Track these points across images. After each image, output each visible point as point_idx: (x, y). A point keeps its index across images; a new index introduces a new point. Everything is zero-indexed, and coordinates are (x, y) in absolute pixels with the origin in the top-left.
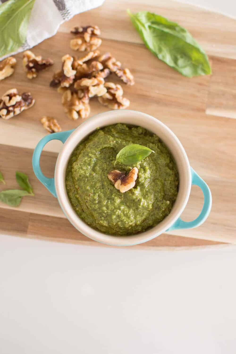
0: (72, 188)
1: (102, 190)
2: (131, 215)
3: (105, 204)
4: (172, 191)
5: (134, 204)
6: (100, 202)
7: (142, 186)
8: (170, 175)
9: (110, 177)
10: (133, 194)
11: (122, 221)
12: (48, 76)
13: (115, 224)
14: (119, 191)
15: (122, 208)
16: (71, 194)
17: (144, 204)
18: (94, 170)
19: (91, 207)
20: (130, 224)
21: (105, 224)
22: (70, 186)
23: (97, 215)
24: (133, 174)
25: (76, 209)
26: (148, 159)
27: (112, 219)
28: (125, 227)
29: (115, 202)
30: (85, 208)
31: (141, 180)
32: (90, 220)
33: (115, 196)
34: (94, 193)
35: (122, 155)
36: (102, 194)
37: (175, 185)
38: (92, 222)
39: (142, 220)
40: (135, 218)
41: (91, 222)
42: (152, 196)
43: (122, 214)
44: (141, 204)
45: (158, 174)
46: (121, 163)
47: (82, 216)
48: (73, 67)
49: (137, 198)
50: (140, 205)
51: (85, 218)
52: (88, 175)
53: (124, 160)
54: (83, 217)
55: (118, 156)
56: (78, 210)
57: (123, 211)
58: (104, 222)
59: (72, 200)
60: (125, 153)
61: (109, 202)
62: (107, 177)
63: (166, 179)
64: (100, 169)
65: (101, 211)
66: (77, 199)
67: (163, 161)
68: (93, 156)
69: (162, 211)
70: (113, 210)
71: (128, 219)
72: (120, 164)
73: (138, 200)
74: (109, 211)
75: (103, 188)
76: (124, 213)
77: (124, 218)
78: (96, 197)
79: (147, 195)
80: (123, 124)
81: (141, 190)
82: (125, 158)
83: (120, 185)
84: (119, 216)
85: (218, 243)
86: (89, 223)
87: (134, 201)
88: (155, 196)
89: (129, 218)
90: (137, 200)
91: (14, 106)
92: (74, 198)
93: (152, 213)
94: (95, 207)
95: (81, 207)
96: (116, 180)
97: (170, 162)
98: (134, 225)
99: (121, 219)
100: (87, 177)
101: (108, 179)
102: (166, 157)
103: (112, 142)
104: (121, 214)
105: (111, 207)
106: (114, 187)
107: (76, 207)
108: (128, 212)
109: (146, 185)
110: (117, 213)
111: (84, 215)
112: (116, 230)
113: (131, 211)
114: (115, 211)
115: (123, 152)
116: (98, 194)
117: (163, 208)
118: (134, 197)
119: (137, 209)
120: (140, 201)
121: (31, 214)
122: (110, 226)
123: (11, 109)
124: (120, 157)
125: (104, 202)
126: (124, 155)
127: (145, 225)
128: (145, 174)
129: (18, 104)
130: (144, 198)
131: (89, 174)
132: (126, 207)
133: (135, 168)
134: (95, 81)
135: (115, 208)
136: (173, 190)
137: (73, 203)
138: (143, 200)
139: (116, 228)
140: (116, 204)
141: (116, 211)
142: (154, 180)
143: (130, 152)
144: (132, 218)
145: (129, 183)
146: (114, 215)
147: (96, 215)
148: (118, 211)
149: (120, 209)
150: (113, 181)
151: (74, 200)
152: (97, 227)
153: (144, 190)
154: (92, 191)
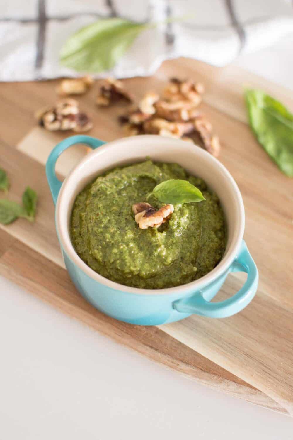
0: (81, 204)
1: (117, 217)
2: (139, 259)
3: (112, 231)
4: (207, 262)
5: (149, 247)
6: (106, 227)
7: (171, 233)
8: (212, 241)
9: (135, 207)
10: (154, 235)
11: (123, 260)
13: (112, 261)
14: (137, 225)
15: (131, 245)
16: (76, 211)
17: (161, 251)
18: (119, 193)
19: (92, 229)
20: (132, 268)
21: (98, 257)
22: (80, 202)
23: (96, 241)
24: (165, 209)
25: (73, 230)
26: (193, 209)
27: (111, 253)
28: (123, 271)
29: (126, 234)
30: (84, 230)
31: (173, 224)
32: (82, 250)
33: (129, 229)
34: (105, 215)
35: (162, 191)
36: (113, 220)
37: (215, 258)
38: (85, 252)
39: (151, 272)
40: (142, 265)
42: (177, 251)
43: (128, 251)
44: (159, 250)
45: (198, 232)
46: (157, 198)
47: (76, 241)
48: (155, 105)
49: (156, 242)
50: (156, 250)
51: (78, 244)
52: (108, 193)
53: (162, 196)
54: (77, 243)
55: (157, 188)
56: (75, 232)
57: (130, 250)
58: (99, 253)
59: (73, 218)
60: (168, 189)
61: (118, 232)
62: (132, 207)
63: (205, 243)
64: (127, 195)
65: (101, 238)
66: (81, 217)
67: (212, 220)
68: (126, 178)
69: (182, 275)
70: (119, 243)
71: (131, 262)
72: (155, 198)
73: (157, 245)
74: (112, 242)
75: (119, 216)
76: (130, 252)
77: (128, 259)
78: (105, 220)
79: (172, 246)
81: (167, 238)
82: (165, 195)
83: (142, 216)
84: (122, 252)
86: (79, 252)
87: (151, 244)
88: (181, 252)
89: (134, 260)
90: (154, 244)
91: (65, 117)
92: (78, 216)
93: (167, 273)
94: (97, 230)
95: (80, 230)
96: (139, 211)
97: (220, 230)
98: (137, 273)
99: (123, 256)
100: (106, 195)
102: (218, 220)
103: (157, 173)
104: (125, 251)
105: (117, 238)
106: (134, 219)
107: (74, 228)
108: (136, 252)
109: (177, 234)
110: (122, 247)
111: (79, 240)
112: (109, 273)
113: (141, 254)
114: (120, 244)
115: (165, 187)
116: (108, 218)
117: (184, 271)
118: (153, 239)
119: (151, 254)
120: (158, 246)
122: (104, 262)
123: (59, 118)
124: (159, 192)
125: (112, 229)
126: (165, 191)
127: (151, 284)
128: (180, 218)
129: (70, 117)
130: (167, 247)
131: (110, 193)
132: (137, 247)
133: (171, 206)
135: (123, 241)
136: (209, 261)
137: (73, 222)
138: (163, 246)
139: (112, 269)
140: (126, 237)
141: (122, 245)
142: (189, 235)
143: (173, 191)
144: (138, 262)
145: (154, 216)
146: (116, 248)
147: (94, 241)
148: (124, 246)
149: (128, 245)
150: (136, 211)
151: (76, 219)
152: (88, 260)
153: (171, 240)
154: (104, 211)
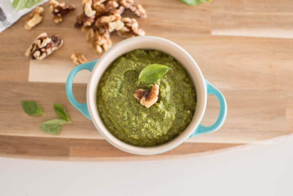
0: (103, 110)
1: (130, 108)
2: (158, 127)
3: (134, 119)
4: (191, 102)
5: (159, 116)
6: (129, 118)
7: (165, 100)
8: (187, 88)
9: (136, 96)
10: (157, 107)
11: (150, 133)
12: (72, 19)
13: (144, 136)
14: (144, 107)
15: (149, 121)
16: (103, 115)
17: (167, 115)
18: (120, 91)
19: (122, 124)
20: (158, 134)
21: (136, 138)
22: (102, 108)
23: (128, 130)
24: (155, 90)
25: (109, 127)
26: (166, 77)
27: (141, 132)
28: (153, 138)
29: (142, 117)
30: (116, 125)
31: (163, 95)
32: (122, 136)
33: (142, 112)
34: (123, 112)
35: (144, 76)
36: (130, 111)
37: (193, 96)
38: (125, 137)
39: (168, 129)
40: (162, 128)
41: (123, 137)
42: (174, 109)
43: (150, 126)
44: (166, 116)
45: (177, 89)
46: (144, 83)
47: (115, 133)
48: (93, 8)
49: (161, 111)
50: (164, 117)
51: (117, 134)
52: (116, 96)
53: (145, 79)
54: (116, 134)
55: (140, 77)
56: (111, 129)
57: (150, 124)
58: (135, 136)
59: (104, 120)
60: (146, 73)
61: (137, 118)
62: (133, 96)
63: (184, 92)
64: (126, 90)
65: (131, 126)
66: (109, 118)
67: (179, 77)
68: (118, 79)
69: (184, 120)
70: (142, 124)
71: (155, 131)
72: (143, 83)
73: (163, 113)
74: (138, 126)
75: (130, 106)
76: (151, 125)
77: (152, 130)
78: (125, 115)
79: (169, 107)
80: (141, 50)
81: (164, 104)
82: (147, 78)
83: (145, 101)
84: (147, 128)
85: (237, 145)
86: (122, 139)
87: (159, 113)
88: (176, 107)
89: (156, 129)
90: (161, 113)
91: (45, 48)
92: (106, 118)
93: (176, 123)
94: (125, 123)
95: (113, 125)
96: (140, 98)
97: (186, 77)
98: (161, 135)
99: (149, 131)
100: (115, 98)
101: (134, 97)
102: (182, 73)
103: (133, 65)
104: (149, 127)
105: (139, 121)
106: (140, 104)
107: (109, 126)
108: (154, 124)
109: (168, 99)
110: (145, 126)
111: (116, 132)
112: (146, 142)
113: (157, 123)
114: (143, 124)
115: (144, 73)
116: (126, 112)
117: (185, 117)
118: (159, 110)
119: (162, 120)
120: (164, 113)
121: (71, 140)
122: (140, 138)
123: (43, 50)
124: (142, 78)
125: (133, 118)
126: (145, 75)
127: (171, 134)
128: (165, 89)
129: (49, 46)
130: (168, 110)
131: (116, 95)
132: (152, 120)
133: (156, 85)
134: (113, 17)
135: (143, 122)
136: (192, 100)
137: (106, 123)
138: (166, 112)
139: (146, 140)
140: (143, 118)
141: (144, 125)
142: (174, 94)
143: (150, 73)
144: (159, 129)
145: (152, 99)
146: (142, 128)
147: (127, 130)
148: (146, 124)
149: (147, 123)
150: (138, 99)
151: (106, 120)
152: (129, 141)
153: (167, 104)
154: (121, 110)
